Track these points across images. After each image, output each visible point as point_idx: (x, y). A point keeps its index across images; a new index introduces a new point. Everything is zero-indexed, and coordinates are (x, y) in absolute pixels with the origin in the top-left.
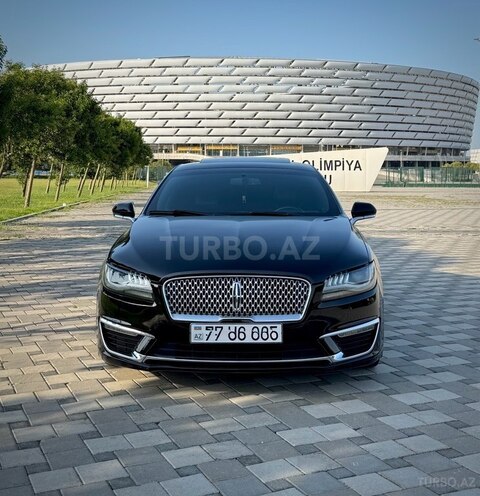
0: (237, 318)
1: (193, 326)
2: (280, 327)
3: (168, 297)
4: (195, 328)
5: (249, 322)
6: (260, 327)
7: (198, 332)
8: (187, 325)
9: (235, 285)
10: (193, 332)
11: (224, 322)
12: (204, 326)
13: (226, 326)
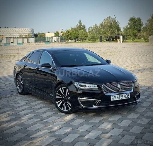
0: (121, 93)
1: (111, 96)
2: (129, 94)
3: (104, 89)
4: (112, 97)
5: (123, 94)
6: (126, 95)
7: (113, 98)
8: (110, 96)
9: (119, 84)
10: (112, 98)
11: (118, 94)
12: (114, 96)
13: (119, 95)
